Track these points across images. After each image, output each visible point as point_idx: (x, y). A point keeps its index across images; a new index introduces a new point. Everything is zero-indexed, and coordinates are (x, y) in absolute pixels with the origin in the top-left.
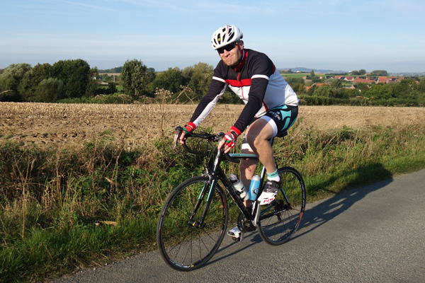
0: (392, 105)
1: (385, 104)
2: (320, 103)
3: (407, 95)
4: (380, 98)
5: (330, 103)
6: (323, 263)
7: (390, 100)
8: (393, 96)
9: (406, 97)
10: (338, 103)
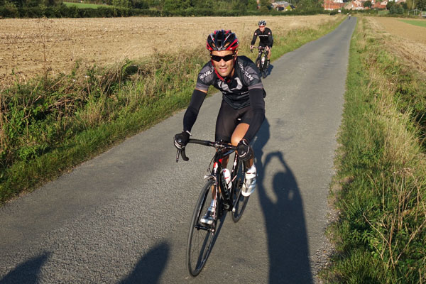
0: (190, 15)
1: (184, 15)
2: (119, 15)
3: (203, 4)
4: (179, 7)
5: (130, 14)
6: (92, 235)
7: (189, 9)
8: (191, 5)
9: (203, 6)
10: (138, 14)
